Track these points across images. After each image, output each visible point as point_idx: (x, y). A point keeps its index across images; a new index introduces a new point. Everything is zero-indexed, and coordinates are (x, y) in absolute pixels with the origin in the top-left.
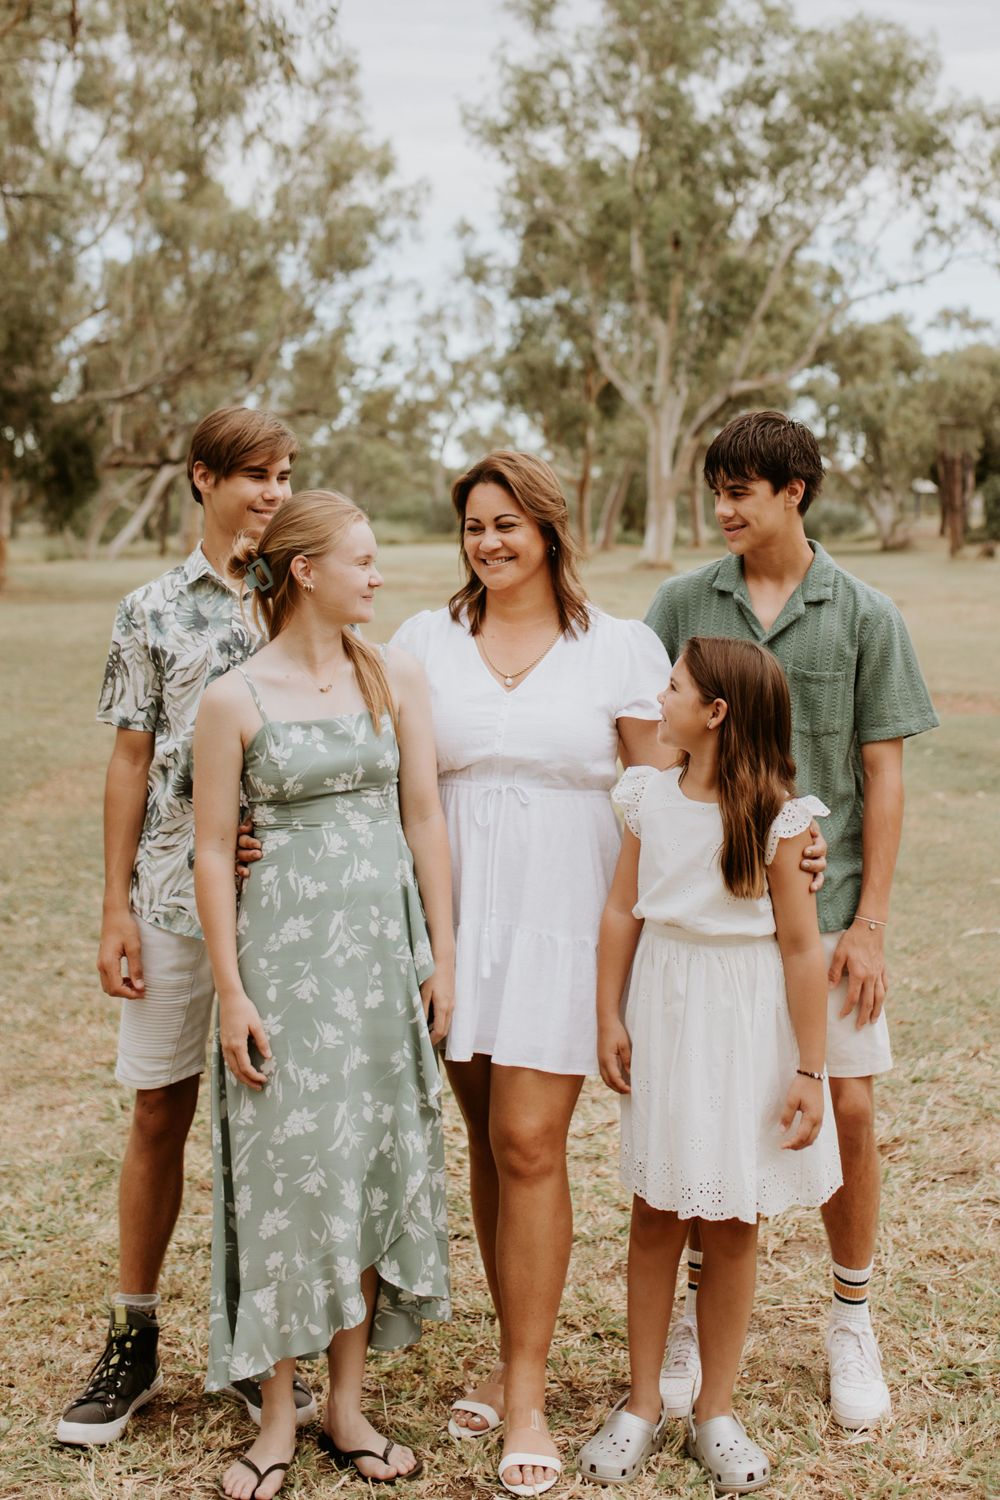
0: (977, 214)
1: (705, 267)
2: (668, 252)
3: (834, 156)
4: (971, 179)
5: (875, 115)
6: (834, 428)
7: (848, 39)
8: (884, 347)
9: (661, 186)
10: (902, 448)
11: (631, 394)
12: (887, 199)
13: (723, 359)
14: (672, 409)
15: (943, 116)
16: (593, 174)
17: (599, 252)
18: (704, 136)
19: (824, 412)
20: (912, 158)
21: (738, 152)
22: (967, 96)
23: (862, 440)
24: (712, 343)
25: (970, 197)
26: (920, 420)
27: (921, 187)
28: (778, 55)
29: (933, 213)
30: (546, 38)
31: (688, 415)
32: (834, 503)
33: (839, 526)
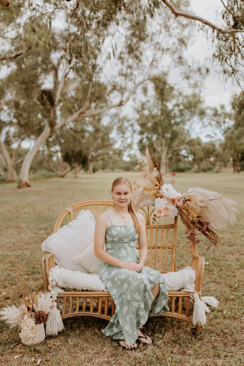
0: (210, 124)
2: (165, 130)
3: (189, 115)
4: (209, 118)
8: (196, 142)
9: (164, 120)
10: (199, 157)
11: (159, 150)
14: (165, 152)
15: (205, 109)
16: (153, 117)
18: (170, 112)
19: (187, 152)
20: (201, 115)
21: (175, 114)
22: (209, 106)
23: (193, 156)
24: (171, 142)
25: (209, 121)
26: (201, 153)
27: (202, 119)
29: (203, 123)
30: (146, 97)
31: (167, 153)
32: (188, 166)
33: (188, 169)
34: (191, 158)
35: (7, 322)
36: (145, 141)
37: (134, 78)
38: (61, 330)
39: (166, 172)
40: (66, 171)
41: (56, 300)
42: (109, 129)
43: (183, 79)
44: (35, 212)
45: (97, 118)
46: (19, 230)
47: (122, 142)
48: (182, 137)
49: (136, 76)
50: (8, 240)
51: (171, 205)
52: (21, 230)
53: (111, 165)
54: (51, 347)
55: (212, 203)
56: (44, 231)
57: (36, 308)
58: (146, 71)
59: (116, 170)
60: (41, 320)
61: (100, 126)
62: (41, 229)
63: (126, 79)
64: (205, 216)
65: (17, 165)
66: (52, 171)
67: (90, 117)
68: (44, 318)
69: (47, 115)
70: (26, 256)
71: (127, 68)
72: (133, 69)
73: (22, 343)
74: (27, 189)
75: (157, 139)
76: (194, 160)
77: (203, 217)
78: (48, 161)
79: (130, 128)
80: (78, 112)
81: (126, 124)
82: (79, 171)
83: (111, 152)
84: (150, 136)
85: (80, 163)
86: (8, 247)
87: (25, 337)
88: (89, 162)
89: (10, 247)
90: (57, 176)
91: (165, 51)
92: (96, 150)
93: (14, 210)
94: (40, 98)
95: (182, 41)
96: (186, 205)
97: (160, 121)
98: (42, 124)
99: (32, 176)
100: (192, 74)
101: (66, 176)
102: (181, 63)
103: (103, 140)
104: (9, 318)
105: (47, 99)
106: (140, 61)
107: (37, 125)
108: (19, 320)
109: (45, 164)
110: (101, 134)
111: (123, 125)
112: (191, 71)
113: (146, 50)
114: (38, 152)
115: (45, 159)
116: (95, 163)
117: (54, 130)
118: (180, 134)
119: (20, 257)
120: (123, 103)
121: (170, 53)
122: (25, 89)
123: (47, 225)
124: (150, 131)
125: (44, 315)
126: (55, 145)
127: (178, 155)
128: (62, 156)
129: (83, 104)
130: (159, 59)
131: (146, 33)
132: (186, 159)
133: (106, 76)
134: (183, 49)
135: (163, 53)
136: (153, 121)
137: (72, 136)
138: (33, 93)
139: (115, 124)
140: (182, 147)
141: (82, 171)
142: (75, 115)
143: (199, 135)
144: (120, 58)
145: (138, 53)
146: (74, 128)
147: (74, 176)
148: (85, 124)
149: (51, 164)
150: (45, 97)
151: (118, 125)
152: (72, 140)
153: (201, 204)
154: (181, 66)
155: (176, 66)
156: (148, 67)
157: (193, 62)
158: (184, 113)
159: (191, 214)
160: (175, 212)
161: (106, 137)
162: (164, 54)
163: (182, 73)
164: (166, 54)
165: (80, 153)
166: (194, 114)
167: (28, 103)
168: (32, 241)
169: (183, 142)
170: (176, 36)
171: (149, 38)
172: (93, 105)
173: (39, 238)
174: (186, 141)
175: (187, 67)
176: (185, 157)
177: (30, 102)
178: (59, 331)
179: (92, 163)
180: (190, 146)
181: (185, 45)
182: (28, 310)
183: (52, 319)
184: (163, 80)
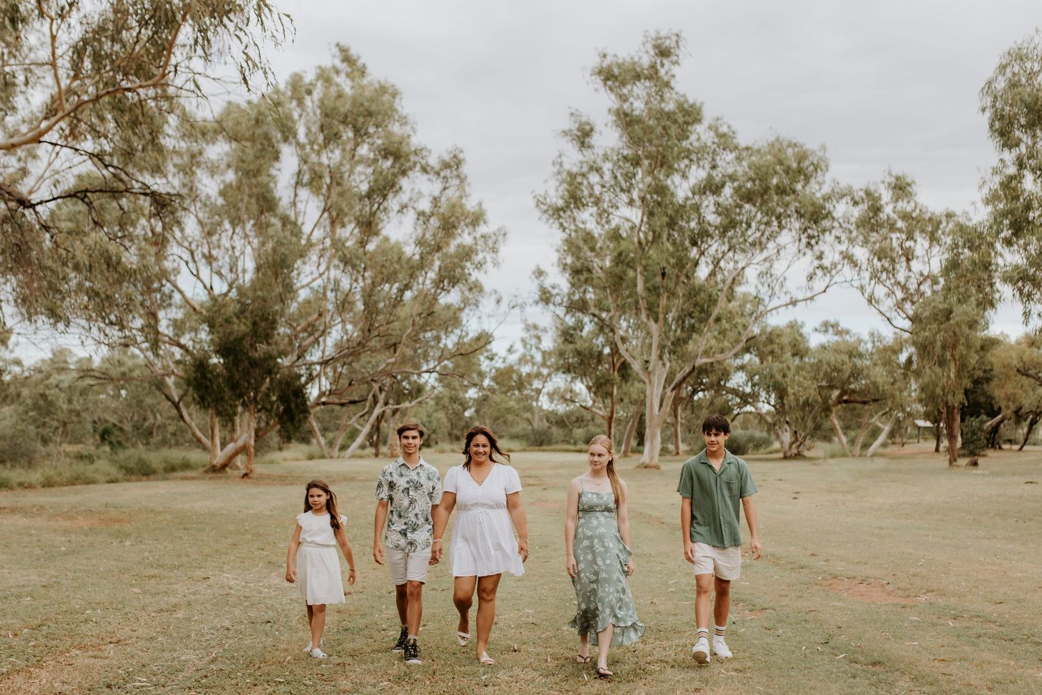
0: (847, 257)
1: (680, 291)
2: (658, 280)
3: (760, 222)
4: (843, 236)
6: (756, 389)
7: (770, 153)
8: (785, 341)
9: (655, 240)
10: (797, 400)
11: (636, 366)
12: (792, 249)
16: (615, 236)
17: (617, 281)
20: (807, 224)
22: (843, 184)
23: (773, 396)
24: (684, 335)
25: (843, 247)
26: (807, 383)
27: (813, 242)
28: (727, 163)
30: (587, 153)
32: (756, 432)
33: (758, 445)
39: (665, 454)
76: (779, 411)
118: (722, 298)
136: (615, 250)
166: (780, 220)
176: (744, 398)
180: (763, 358)
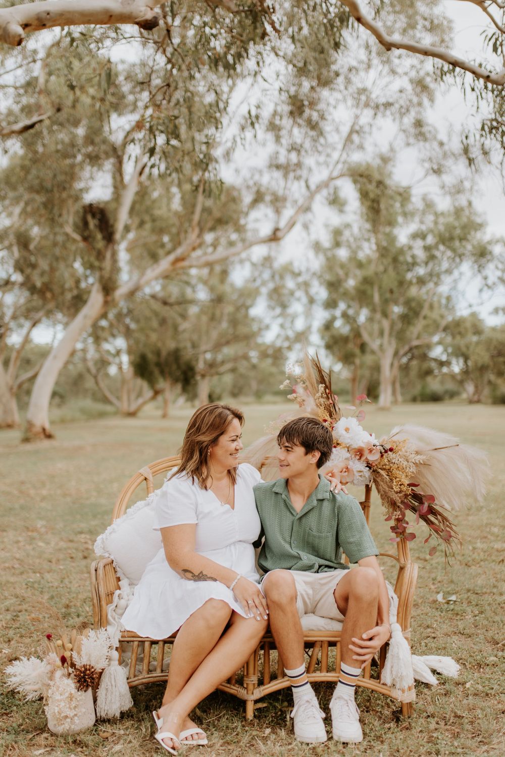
2: (388, 295)
3: (449, 258)
4: (500, 266)
5: (464, 243)
6: (450, 358)
8: (468, 325)
9: (385, 271)
10: (476, 365)
11: (373, 346)
13: (408, 333)
14: (390, 352)
15: (489, 243)
16: (360, 265)
17: (362, 296)
18: (401, 251)
19: (445, 350)
20: (478, 258)
21: (413, 257)
23: (461, 361)
24: (404, 328)
25: (500, 273)
26: (483, 354)
27: (481, 268)
29: (486, 278)
31: (396, 354)
32: (450, 386)
33: (452, 395)
34: (457, 367)
35: (20, 689)
36: (338, 323)
37: (304, 173)
38: (127, 709)
39: (395, 402)
40: (140, 401)
41: (118, 646)
42: (248, 295)
43: (426, 175)
44: (65, 495)
45: (218, 269)
46: (30, 534)
47: (282, 326)
48: (435, 315)
49: (310, 170)
50: (8, 554)
51: (357, 461)
52: (35, 534)
53: (254, 385)
54: (107, 738)
55: (441, 455)
56: (88, 537)
57: (77, 660)
58: (336, 155)
59: (268, 398)
60: (87, 681)
61: (227, 288)
62: (81, 533)
63: (285, 176)
64: (425, 484)
65: (20, 386)
66: (106, 400)
67: (200, 267)
68: (93, 679)
69: (96, 264)
70: (51, 585)
71: (289, 151)
72: (303, 153)
73: (49, 731)
74: (46, 443)
75: (370, 320)
76: (466, 372)
77: (421, 485)
78: (95, 377)
79: (299, 294)
80: (172, 257)
81: (290, 284)
82: (174, 402)
83: (254, 355)
84: (351, 312)
85: (176, 380)
86: (9, 568)
87: (57, 714)
88: (198, 378)
89: (13, 567)
90: (116, 413)
91: (382, 108)
92: (218, 347)
93: (16, 492)
94: (81, 224)
95: (421, 86)
96: (386, 460)
97: (376, 274)
98: (83, 285)
99: (58, 413)
100: (449, 162)
101: (140, 414)
102: (419, 138)
103: (234, 322)
104: (24, 680)
105: (95, 225)
106: (321, 133)
107: (71, 290)
108: (44, 684)
109: (90, 383)
110: (229, 309)
111: (283, 286)
112: (445, 155)
113: (335, 107)
114: (73, 353)
115: (88, 371)
116: (216, 378)
117: (113, 300)
118: (426, 306)
119: (36, 585)
120: (279, 234)
121: (392, 114)
122: (45, 205)
123: (93, 523)
124: (353, 299)
125: (93, 672)
126: (114, 336)
127: (424, 357)
128: (132, 363)
129: (182, 236)
130: (367, 129)
131: (334, 67)
132: (445, 370)
133: (237, 171)
134: (426, 101)
135: (375, 114)
136: (359, 273)
137: (156, 314)
138: (64, 212)
139: (264, 283)
140: (436, 339)
141: (181, 400)
142: (165, 264)
143: (475, 309)
144: (273, 127)
145: (315, 116)
146: (161, 295)
147: (160, 413)
148: (187, 283)
149: (102, 385)
150: (92, 223)
151: (271, 286)
152: (155, 324)
153: (416, 458)
154: (422, 143)
155: (408, 144)
156: (340, 146)
157: (449, 135)
158: (437, 254)
159: (397, 479)
160: (365, 476)
161: (240, 316)
162: (379, 115)
163: (423, 161)
164: (384, 116)
165: (176, 354)
166: (461, 256)
167: (51, 237)
168: (61, 556)
169: (435, 326)
170: (406, 74)
171: (340, 80)
172: (209, 237)
173: (77, 549)
174: (443, 323)
175: (435, 145)
176: (442, 364)
177: (55, 234)
178: (122, 709)
179: (207, 379)
180: (454, 337)
181: (429, 94)
182: (63, 664)
183: (109, 684)
184: (376, 176)
